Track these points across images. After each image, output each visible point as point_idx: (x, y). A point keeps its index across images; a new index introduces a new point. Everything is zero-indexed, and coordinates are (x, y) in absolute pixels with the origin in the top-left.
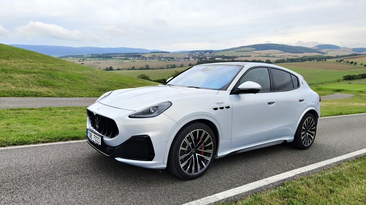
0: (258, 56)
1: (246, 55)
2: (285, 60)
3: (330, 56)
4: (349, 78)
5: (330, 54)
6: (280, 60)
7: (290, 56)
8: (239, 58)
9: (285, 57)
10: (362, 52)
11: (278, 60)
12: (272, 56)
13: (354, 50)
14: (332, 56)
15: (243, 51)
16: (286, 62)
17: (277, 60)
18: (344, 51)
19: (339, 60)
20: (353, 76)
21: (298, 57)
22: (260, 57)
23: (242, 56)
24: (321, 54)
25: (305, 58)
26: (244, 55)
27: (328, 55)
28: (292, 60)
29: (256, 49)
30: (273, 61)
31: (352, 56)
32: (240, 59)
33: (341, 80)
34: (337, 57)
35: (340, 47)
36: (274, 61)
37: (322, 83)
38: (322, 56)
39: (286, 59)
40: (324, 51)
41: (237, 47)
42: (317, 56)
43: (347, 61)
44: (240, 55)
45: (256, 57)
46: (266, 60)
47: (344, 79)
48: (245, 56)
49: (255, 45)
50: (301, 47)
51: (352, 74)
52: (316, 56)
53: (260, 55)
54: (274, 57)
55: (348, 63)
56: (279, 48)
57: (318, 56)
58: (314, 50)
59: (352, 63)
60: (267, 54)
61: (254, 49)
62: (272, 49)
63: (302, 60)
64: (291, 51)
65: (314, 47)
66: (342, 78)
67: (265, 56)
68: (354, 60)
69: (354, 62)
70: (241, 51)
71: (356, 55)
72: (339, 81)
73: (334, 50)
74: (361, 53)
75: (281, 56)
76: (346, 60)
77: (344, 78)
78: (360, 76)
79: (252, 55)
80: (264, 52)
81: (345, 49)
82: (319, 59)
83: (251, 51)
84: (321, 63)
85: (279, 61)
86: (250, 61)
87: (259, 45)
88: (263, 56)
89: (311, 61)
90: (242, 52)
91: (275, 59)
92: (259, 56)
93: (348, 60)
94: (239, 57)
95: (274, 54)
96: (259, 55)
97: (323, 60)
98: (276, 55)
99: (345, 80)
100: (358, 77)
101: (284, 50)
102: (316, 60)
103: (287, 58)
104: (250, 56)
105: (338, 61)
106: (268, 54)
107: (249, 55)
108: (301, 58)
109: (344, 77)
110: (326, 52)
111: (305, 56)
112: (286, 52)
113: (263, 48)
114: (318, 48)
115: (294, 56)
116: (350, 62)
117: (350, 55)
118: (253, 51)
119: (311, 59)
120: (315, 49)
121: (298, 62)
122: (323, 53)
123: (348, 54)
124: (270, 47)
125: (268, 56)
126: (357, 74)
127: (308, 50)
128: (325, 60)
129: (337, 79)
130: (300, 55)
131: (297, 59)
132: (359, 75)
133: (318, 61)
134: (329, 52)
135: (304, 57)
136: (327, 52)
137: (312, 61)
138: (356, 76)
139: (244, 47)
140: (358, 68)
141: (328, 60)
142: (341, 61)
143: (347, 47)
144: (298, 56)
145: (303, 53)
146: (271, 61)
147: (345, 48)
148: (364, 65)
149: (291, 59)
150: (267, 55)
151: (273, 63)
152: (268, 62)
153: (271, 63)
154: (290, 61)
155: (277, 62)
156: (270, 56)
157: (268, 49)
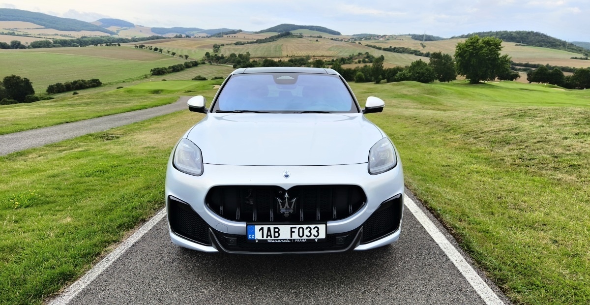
2: (50, 43)
3: (124, 37)
4: (158, 72)
5: (122, 35)
6: (41, 42)
7: (58, 35)
9: (48, 37)
10: (165, 34)
11: (38, 42)
12: (22, 34)
13: (153, 30)
14: (127, 38)
16: (54, 46)
17: (34, 42)
18: (141, 31)
19: (138, 45)
20: (162, 69)
21: (72, 37)
24: (109, 35)
25: (84, 39)
27: (121, 37)
28: (64, 44)
30: (27, 43)
31: (153, 39)
33: (148, 76)
34: (134, 40)
35: (135, 24)
36: (29, 44)
37: (124, 82)
38: (111, 38)
39: (51, 41)
40: (113, 29)
42: (103, 37)
43: (149, 47)
46: (11, 41)
47: (153, 74)
50: (74, 20)
51: (161, 67)
54: (26, 35)
55: (151, 49)
57: (106, 37)
58: (97, 27)
59: (156, 49)
60: (9, 29)
62: (19, 20)
63: (82, 43)
64: (58, 26)
65: (93, 22)
66: (149, 72)
67: (6, 34)
68: (158, 46)
69: (159, 48)
71: (158, 38)
72: (146, 77)
73: (127, 29)
74: (164, 36)
75: (40, 35)
76: (148, 45)
77: (152, 73)
78: (171, 69)
81: (141, 28)
82: (110, 42)
84: (113, 49)
85: (40, 44)
89: (96, 45)
91: (30, 40)
93: (150, 45)
95: (26, 31)
97: (115, 45)
98: (29, 32)
99: (154, 76)
100: (169, 70)
101: (44, 23)
102: (104, 45)
103: (53, 39)
105: (137, 47)
106: (12, 30)
108: (78, 39)
109: (151, 70)
110: (116, 32)
111: (85, 37)
112: (47, 27)
114: (102, 24)
115: (64, 36)
116: (153, 48)
117: (150, 37)
119: (96, 42)
120: (98, 25)
121: (74, 46)
122: (112, 33)
123: (148, 36)
124: (13, 16)
125: (14, 33)
126: (167, 66)
127: (86, 26)
128: (119, 45)
129: (143, 74)
130: (76, 35)
131: (73, 41)
132: (170, 68)
133: (107, 45)
134: (121, 32)
135: (82, 37)
136: (118, 31)
137: (99, 45)
138: (166, 69)
140: (165, 57)
141: (122, 44)
142: (142, 47)
143: (145, 26)
145: (79, 31)
146: (23, 43)
147: (141, 26)
148: (171, 53)
149: (60, 40)
151: (29, 47)
152: (16, 45)
153: (23, 47)
154: (59, 43)
155: (36, 45)
156: (16, 33)
157: (9, 20)
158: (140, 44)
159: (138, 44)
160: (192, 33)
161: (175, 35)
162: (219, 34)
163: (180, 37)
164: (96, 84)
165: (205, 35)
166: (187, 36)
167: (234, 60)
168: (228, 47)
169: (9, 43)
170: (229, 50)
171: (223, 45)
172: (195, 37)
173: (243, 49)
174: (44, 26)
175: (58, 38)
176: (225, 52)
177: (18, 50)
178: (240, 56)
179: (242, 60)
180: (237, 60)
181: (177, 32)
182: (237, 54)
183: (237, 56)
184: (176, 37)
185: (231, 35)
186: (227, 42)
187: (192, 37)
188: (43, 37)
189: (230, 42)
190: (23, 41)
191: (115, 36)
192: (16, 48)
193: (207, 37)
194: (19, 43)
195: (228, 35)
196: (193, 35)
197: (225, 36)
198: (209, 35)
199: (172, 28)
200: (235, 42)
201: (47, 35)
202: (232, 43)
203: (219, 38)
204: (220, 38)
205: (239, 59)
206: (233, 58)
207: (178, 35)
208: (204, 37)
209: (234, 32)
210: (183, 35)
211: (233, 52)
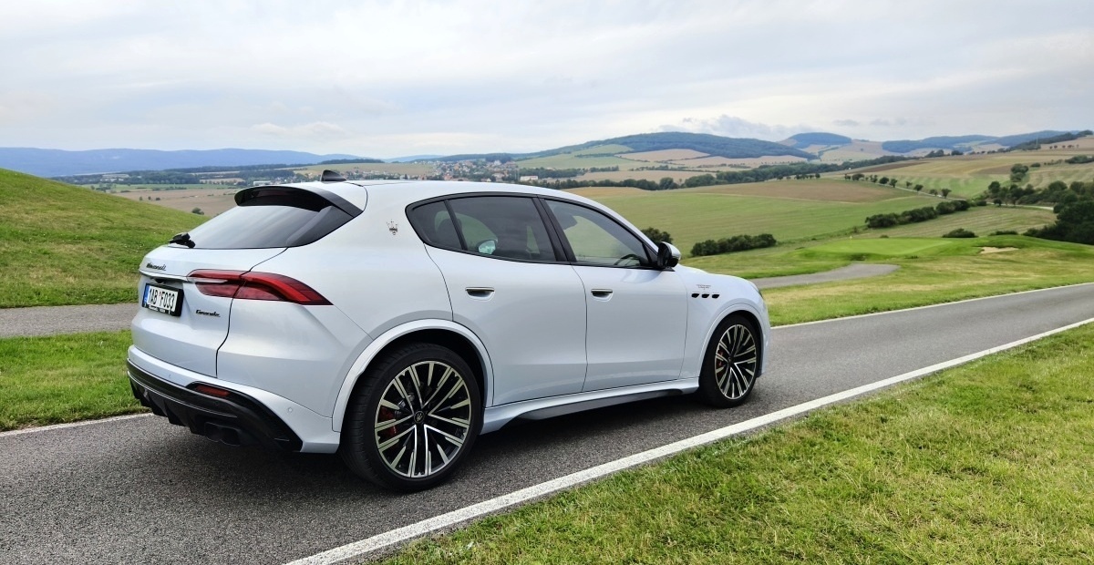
0: (637, 170)
1: (604, 167)
2: (712, 178)
3: (829, 163)
4: (881, 223)
5: (828, 158)
6: (700, 177)
7: (725, 165)
8: (586, 174)
9: (711, 169)
10: (908, 151)
11: (695, 177)
12: (676, 167)
13: (887, 146)
14: (834, 163)
15: (596, 156)
16: (717, 183)
17: (690, 179)
18: (862, 150)
19: (851, 175)
20: (889, 216)
21: (745, 167)
22: (645, 171)
23: (594, 170)
24: (805, 160)
25: (764, 170)
26: (600, 167)
27: (824, 162)
28: (732, 178)
29: (631, 150)
30: (681, 180)
31: (882, 163)
32: (588, 177)
33: (861, 230)
34: (846, 166)
35: (853, 138)
36: (683, 182)
37: (814, 239)
38: (807, 165)
39: (714, 175)
40: (813, 149)
41: (578, 144)
42: (795, 164)
43: (871, 176)
44: (588, 168)
45: (632, 170)
46: (660, 178)
47: (869, 227)
48: (603, 170)
49: (630, 137)
50: (753, 140)
51: (886, 212)
52: (792, 164)
53: (645, 165)
54: (681, 169)
55: (875, 181)
56: (696, 143)
57: (798, 163)
58: (788, 148)
59: (884, 181)
60: (662, 162)
61: (625, 148)
62: (676, 147)
63: (759, 176)
64: (728, 152)
65: (786, 141)
66: (862, 223)
67: (657, 169)
68: (890, 174)
69: (890, 178)
70: (591, 155)
71: (892, 159)
72: (855, 231)
73: (837, 148)
74: (906, 155)
75: (700, 167)
76: (870, 174)
77: (868, 223)
78: (908, 217)
79: (622, 166)
80: (654, 157)
81: (864, 145)
82: (803, 172)
83: (619, 156)
84: (808, 185)
85: (698, 181)
86: (618, 182)
87: (641, 136)
88: (653, 169)
89: (781, 178)
90: (592, 158)
91: (686, 176)
92: (643, 168)
93: (874, 174)
94: (587, 171)
95: (681, 162)
96: (640, 165)
97: (811, 177)
98: (686, 163)
99: (872, 229)
100: (902, 219)
101: (708, 148)
102: (793, 177)
103: (718, 171)
104: (616, 169)
105: (849, 178)
106: (666, 162)
107: (614, 166)
108: (754, 170)
109: (868, 219)
110: (817, 154)
111: (765, 166)
112: (713, 154)
113: (651, 146)
114: (796, 142)
115: (735, 166)
116: (879, 178)
117: (877, 159)
118: (623, 156)
119: (780, 173)
120: (789, 145)
121: (747, 181)
122: (811, 157)
123: (873, 157)
124: (670, 142)
125: (667, 166)
126: (899, 212)
127: (770, 148)
128: (818, 176)
129: (849, 225)
130: (753, 164)
131: (745, 174)
132: (905, 214)
133: (798, 178)
134: (826, 153)
135: (761, 167)
136: (821, 153)
137: (785, 178)
138: (896, 216)
139: (599, 143)
140: (901, 194)
141: (824, 176)
142: (857, 177)
143: (870, 140)
144: (747, 164)
145: (758, 156)
146: (676, 180)
147: (863, 141)
148: (914, 186)
149: (728, 173)
150: (664, 165)
151: (682, 187)
152: (668, 184)
153: (675, 187)
154: (725, 178)
155: (692, 183)
156: (670, 166)
157: (665, 149)
158: (856, 172)
159: (851, 172)
160: (967, 145)
161: (928, 151)
162: (1030, 143)
163: (940, 154)
164: (767, 242)
165: (996, 147)
166: (956, 153)
167: (1058, 196)
168: (1050, 169)
169: (658, 182)
170: (1050, 174)
171: (1037, 165)
172: (973, 153)
173: (1087, 171)
174: (708, 152)
175: (725, 170)
176: (1040, 180)
177: (668, 191)
178: (1076, 186)
179: (1078, 196)
180: (1067, 195)
181: (935, 147)
182: (1068, 182)
183: (1069, 186)
184: (932, 155)
185: (1060, 145)
186: (1048, 159)
187: (965, 154)
188: (704, 169)
189: (1056, 158)
190: (678, 177)
191: (816, 162)
192: (666, 189)
193: (1001, 151)
194: (671, 181)
195: (1053, 145)
196: (969, 149)
197: (1045, 147)
198: (1006, 148)
199: (926, 140)
200: (1068, 158)
201: (711, 166)
202: (1060, 161)
203: (1028, 152)
204: (1033, 152)
205: (1072, 192)
206: (1056, 192)
207: (936, 151)
208: (994, 152)
209: (1069, 137)
210: (946, 152)
211: (1059, 179)
